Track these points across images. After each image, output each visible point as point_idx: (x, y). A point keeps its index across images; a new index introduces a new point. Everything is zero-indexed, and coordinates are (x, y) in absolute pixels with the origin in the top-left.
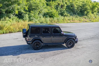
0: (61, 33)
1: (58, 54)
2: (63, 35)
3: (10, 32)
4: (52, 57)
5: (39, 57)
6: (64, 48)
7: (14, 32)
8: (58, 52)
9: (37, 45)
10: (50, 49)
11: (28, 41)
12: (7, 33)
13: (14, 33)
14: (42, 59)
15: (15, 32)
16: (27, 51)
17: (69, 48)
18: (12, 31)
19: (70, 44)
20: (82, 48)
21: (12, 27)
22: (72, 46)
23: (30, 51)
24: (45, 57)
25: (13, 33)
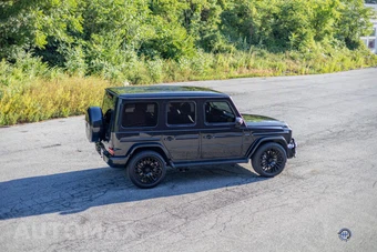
0: (234, 120)
1: (230, 201)
2: (243, 128)
3: (21, 121)
4: (214, 214)
5: (164, 216)
6: (247, 177)
7: (37, 118)
8: (230, 193)
9: (147, 170)
10: (196, 184)
12: (11, 124)
13: (38, 123)
14: (178, 222)
15: (40, 120)
16: (110, 194)
17: (264, 176)
18: (31, 114)
19: (267, 160)
20: (313, 173)
21: (28, 100)
22: (277, 169)
23: (120, 193)
24: (186, 216)
25: (33, 121)
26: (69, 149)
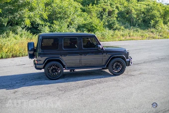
1: (92, 84)
4: (80, 89)
5: (55, 90)
6: (107, 75)
8: (93, 81)
9: (54, 71)
10: (79, 78)
11: (38, 64)
14: (60, 92)
15: (22, 56)
16: (35, 82)
17: (115, 75)
20: (140, 74)
21: (17, 47)
22: (121, 72)
23: (40, 82)
24: (65, 90)
26: (28, 66)
